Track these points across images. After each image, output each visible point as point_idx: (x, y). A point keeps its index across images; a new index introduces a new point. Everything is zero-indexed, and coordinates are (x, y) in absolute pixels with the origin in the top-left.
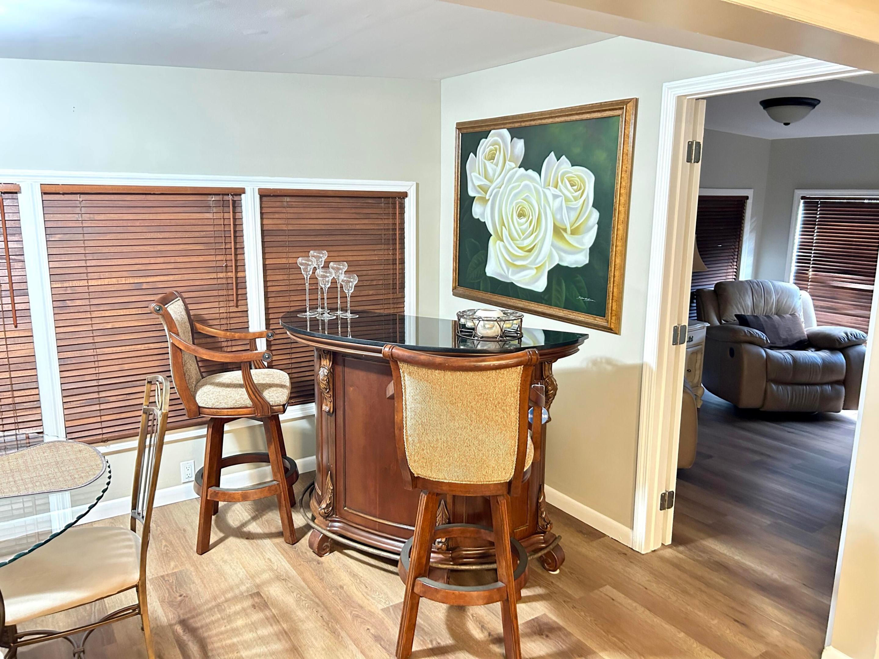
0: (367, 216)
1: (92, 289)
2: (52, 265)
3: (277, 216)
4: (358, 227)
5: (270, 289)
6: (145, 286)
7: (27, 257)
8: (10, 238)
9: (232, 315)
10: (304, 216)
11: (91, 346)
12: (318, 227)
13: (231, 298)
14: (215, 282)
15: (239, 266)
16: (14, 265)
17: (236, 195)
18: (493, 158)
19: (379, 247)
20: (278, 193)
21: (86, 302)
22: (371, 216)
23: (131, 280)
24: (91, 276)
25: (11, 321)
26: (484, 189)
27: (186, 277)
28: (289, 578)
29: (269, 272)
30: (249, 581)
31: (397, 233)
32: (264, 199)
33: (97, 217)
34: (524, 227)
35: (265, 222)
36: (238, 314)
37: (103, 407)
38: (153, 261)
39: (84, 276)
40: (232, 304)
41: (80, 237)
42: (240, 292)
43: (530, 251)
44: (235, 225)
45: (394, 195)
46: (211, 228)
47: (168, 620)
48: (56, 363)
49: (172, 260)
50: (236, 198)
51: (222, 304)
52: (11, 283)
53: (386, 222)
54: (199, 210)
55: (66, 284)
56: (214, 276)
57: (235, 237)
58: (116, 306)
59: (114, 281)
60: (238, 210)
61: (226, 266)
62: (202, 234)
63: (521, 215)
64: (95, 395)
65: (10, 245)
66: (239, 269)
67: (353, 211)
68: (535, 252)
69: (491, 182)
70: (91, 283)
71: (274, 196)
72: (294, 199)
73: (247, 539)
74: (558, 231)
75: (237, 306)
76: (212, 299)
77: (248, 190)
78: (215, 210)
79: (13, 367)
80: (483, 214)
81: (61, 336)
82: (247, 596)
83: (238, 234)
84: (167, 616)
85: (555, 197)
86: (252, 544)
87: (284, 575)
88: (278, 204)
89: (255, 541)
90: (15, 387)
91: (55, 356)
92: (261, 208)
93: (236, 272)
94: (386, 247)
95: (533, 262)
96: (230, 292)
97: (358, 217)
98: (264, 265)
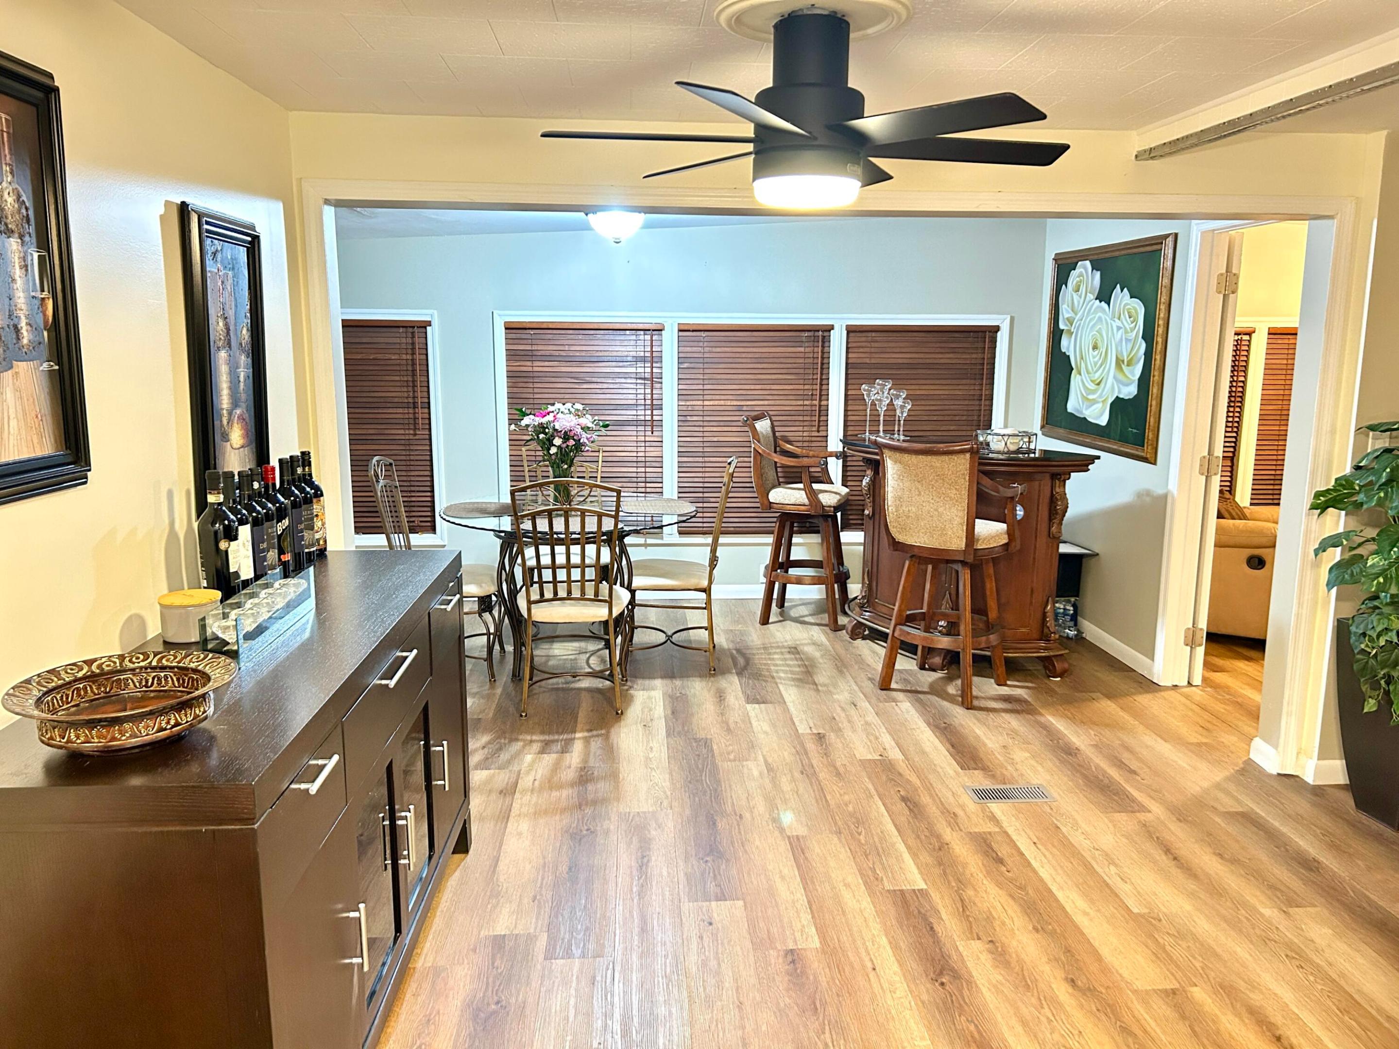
0: (953, 351)
1: (706, 408)
2: (681, 387)
3: (861, 350)
4: (942, 361)
5: (850, 418)
6: (745, 408)
7: (664, 380)
8: (654, 365)
9: (814, 439)
10: (888, 350)
11: (700, 454)
12: (900, 361)
13: (814, 423)
14: (801, 408)
15: (824, 395)
16: (657, 386)
17: (826, 331)
18: (1078, 291)
19: (964, 382)
20: (864, 329)
21: (701, 418)
22: (956, 350)
23: (735, 403)
24: (706, 397)
25: (649, 428)
26: (1070, 321)
27: (778, 402)
28: (822, 645)
29: (850, 402)
30: (792, 642)
31: (985, 367)
32: (851, 334)
33: (714, 350)
34: (1096, 359)
35: (850, 355)
36: (819, 439)
37: (705, 505)
38: (752, 387)
39: (701, 397)
40: (815, 429)
41: (701, 366)
42: (822, 418)
43: (1098, 384)
44: (823, 358)
45: (984, 329)
46: (802, 361)
48: (676, 465)
49: (768, 387)
50: (826, 334)
51: (806, 429)
52: (652, 399)
53: (974, 356)
54: (793, 344)
55: (688, 403)
56: (801, 403)
57: (822, 369)
58: (722, 424)
59: (722, 403)
60: (826, 344)
61: (812, 395)
62: (795, 366)
63: (1095, 348)
64: (701, 495)
65: (655, 370)
66: (823, 397)
67: (938, 345)
68: (1102, 385)
69: (1076, 314)
70: (706, 403)
71: (860, 332)
72: (878, 334)
73: (801, 623)
74: (1119, 362)
75: (818, 431)
76: (797, 423)
77: (836, 327)
78: (807, 344)
79: (648, 464)
80: (1068, 348)
81: (682, 444)
83: (825, 367)
85: (1119, 328)
86: (803, 626)
87: (820, 643)
88: (863, 339)
89: (806, 625)
90: (648, 480)
91: (676, 459)
92: (847, 343)
93: (820, 400)
94: (973, 382)
95: (1100, 396)
96: (813, 418)
97: (942, 351)
98: (846, 395)
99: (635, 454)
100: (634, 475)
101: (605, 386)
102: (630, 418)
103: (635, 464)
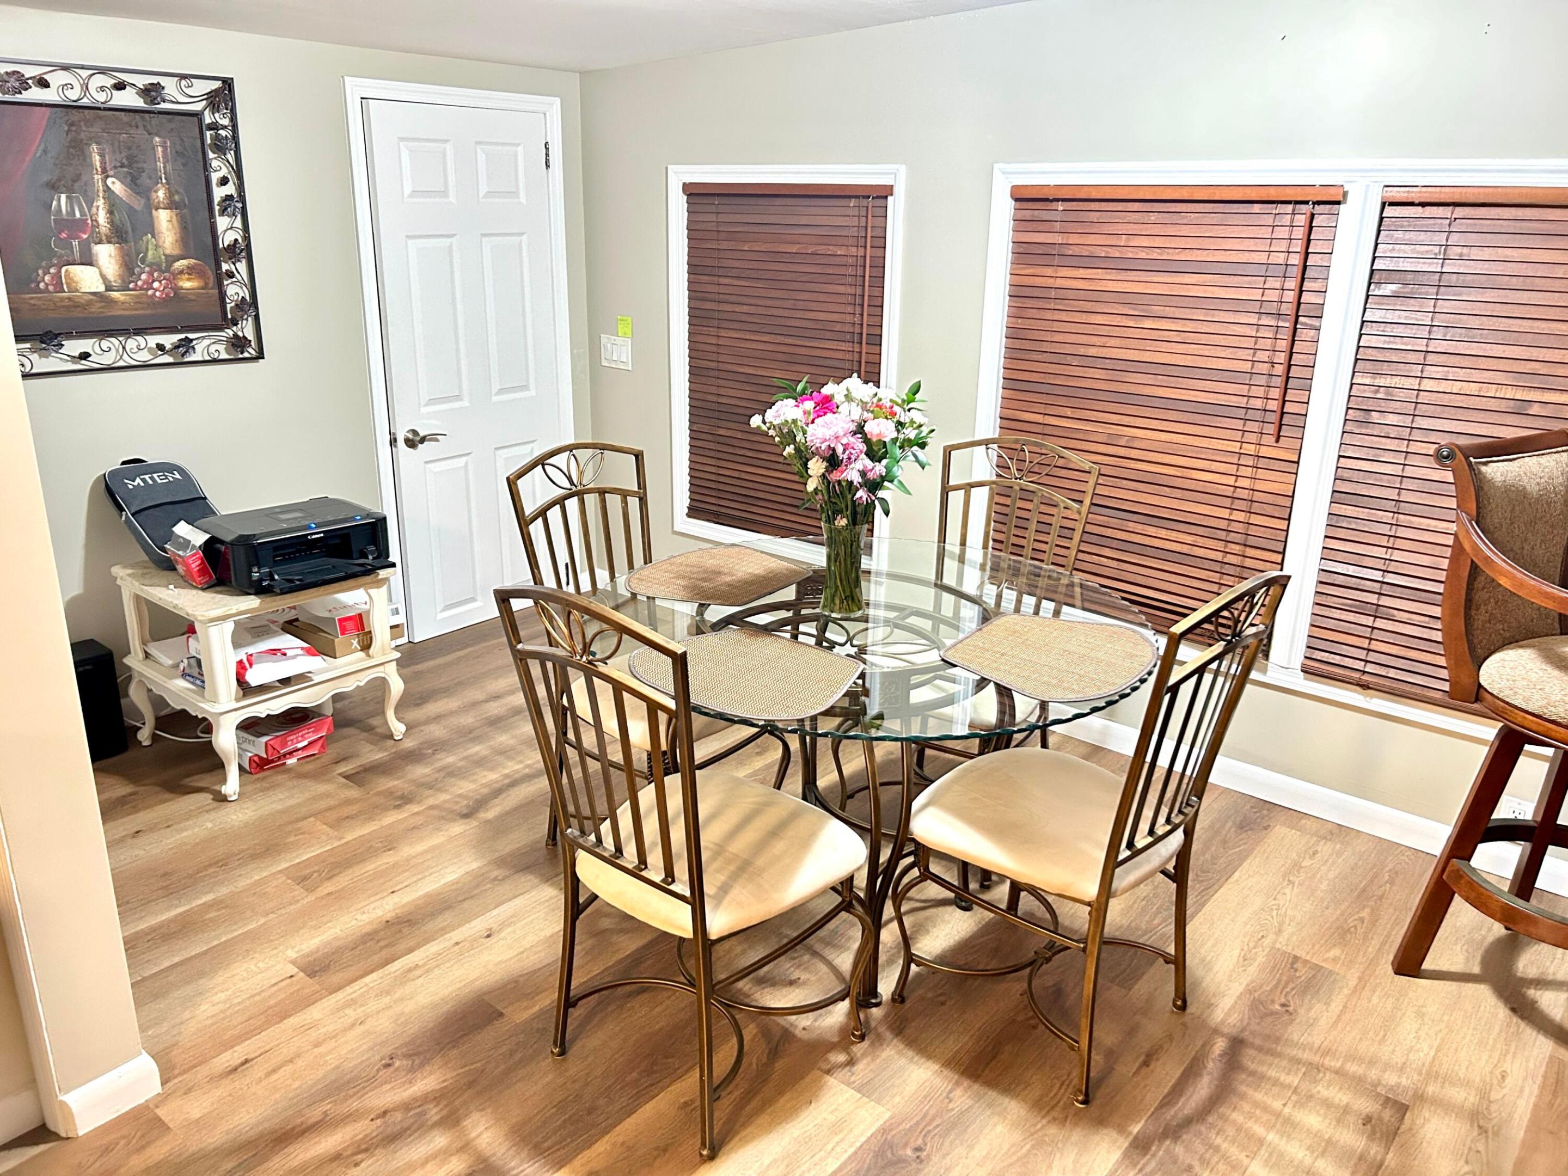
1: (1424, 397)
6: (1535, 409)
7: (1325, 323)
8: (1308, 285)
11: (1390, 504)
16: (1302, 333)
21: (1408, 420)
23: (1508, 393)
24: (1430, 371)
28: (1496, 1134)
30: (1416, 1077)
33: (1476, 254)
37: (1380, 623)
39: (1418, 371)
41: (1430, 292)
47: (1223, 1022)
48: (1323, 519)
52: (1289, 364)
55: (1377, 381)
59: (1474, 388)
64: (1373, 599)
65: (1306, 297)
70: (1430, 385)
73: (1513, 1010)
79: (1256, 507)
81: (1347, 473)
82: (1379, 1095)
84: (1228, 1014)
86: (1509, 1026)
87: (1495, 1122)
89: (1523, 1025)
90: (1252, 540)
91: (1325, 507)
99: (1231, 481)
100: (1223, 525)
101: (1190, 326)
102: (1234, 401)
103: (1227, 502)
